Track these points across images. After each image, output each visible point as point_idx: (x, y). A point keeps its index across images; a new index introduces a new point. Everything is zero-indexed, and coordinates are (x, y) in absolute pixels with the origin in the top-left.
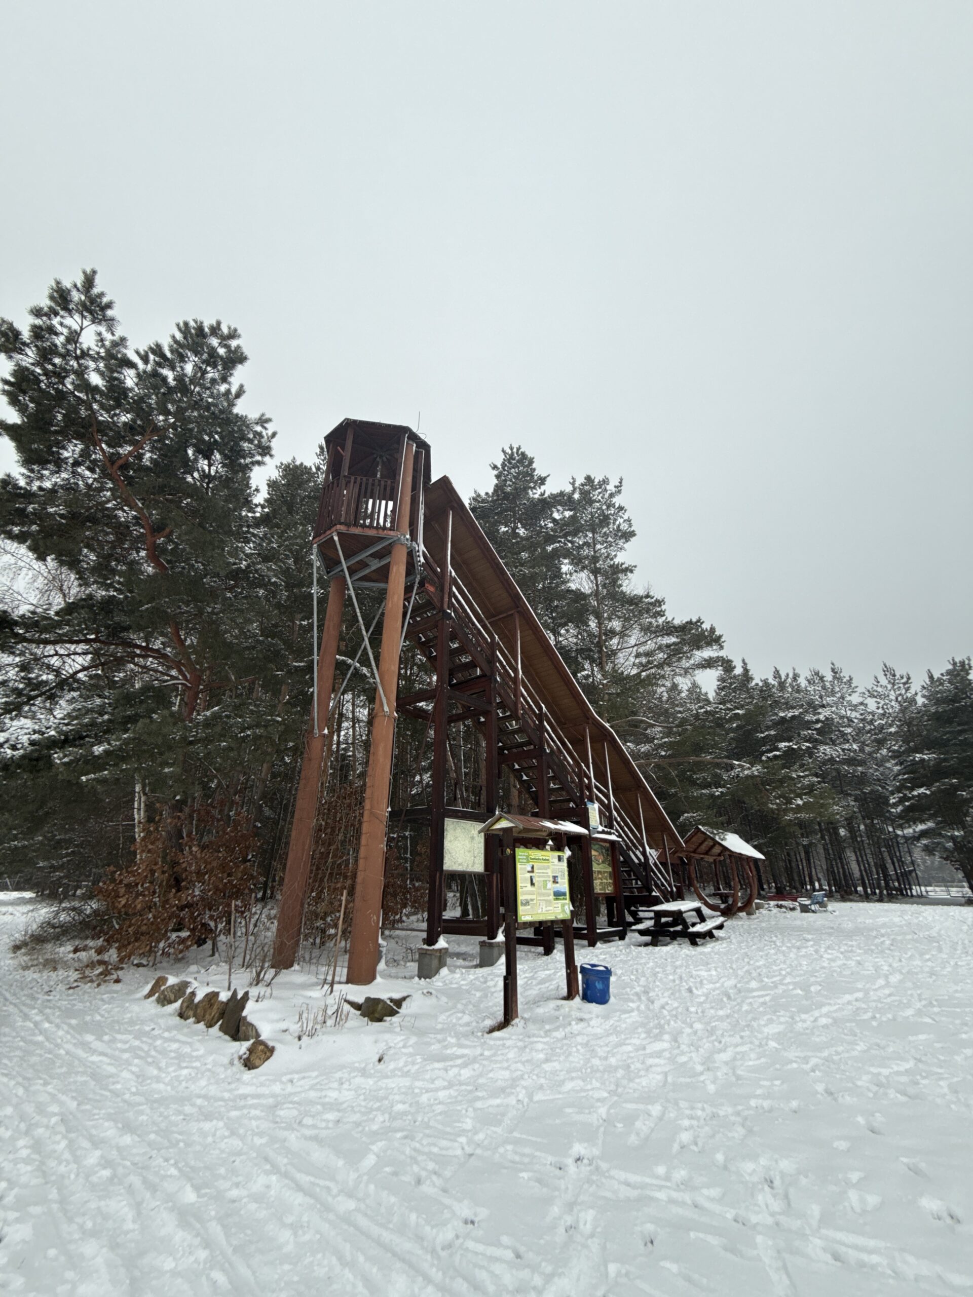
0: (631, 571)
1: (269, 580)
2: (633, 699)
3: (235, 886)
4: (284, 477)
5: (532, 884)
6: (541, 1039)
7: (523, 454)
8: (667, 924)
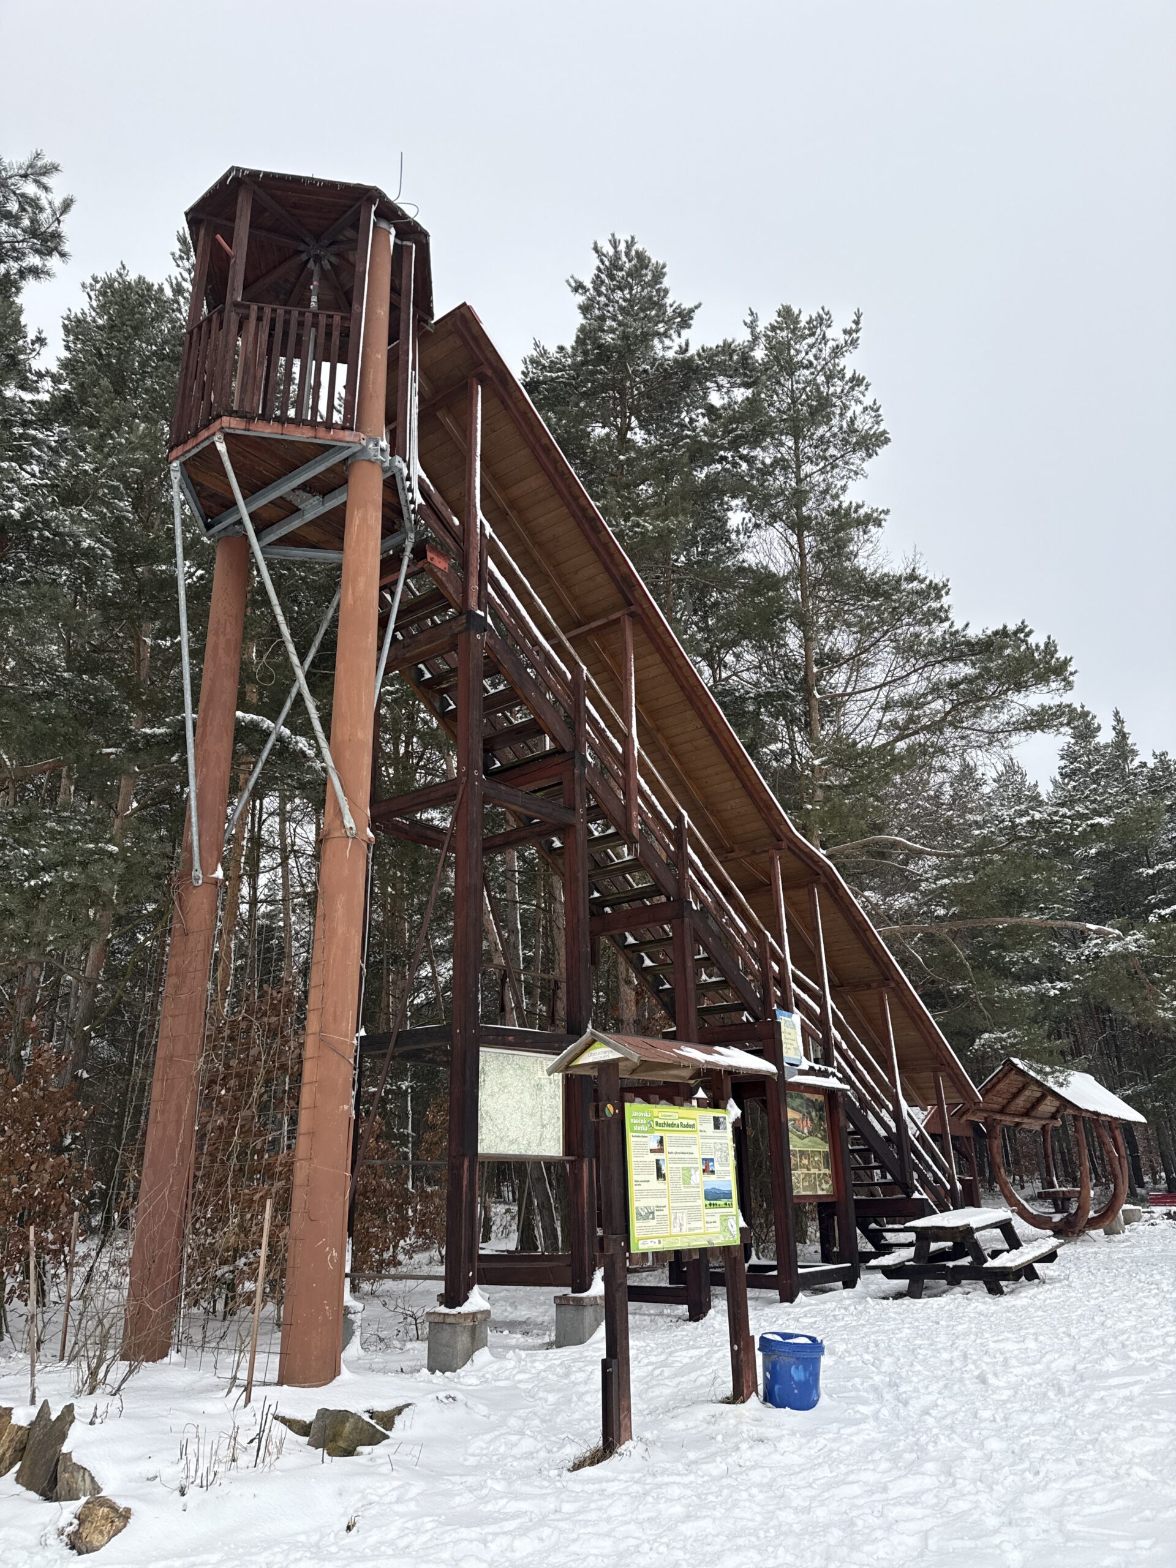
0: (878, 523)
1: (77, 544)
2: (878, 799)
3: (38, 1200)
4: (102, 309)
5: (660, 1175)
6: (677, 1479)
7: (640, 256)
8: (943, 1255)
